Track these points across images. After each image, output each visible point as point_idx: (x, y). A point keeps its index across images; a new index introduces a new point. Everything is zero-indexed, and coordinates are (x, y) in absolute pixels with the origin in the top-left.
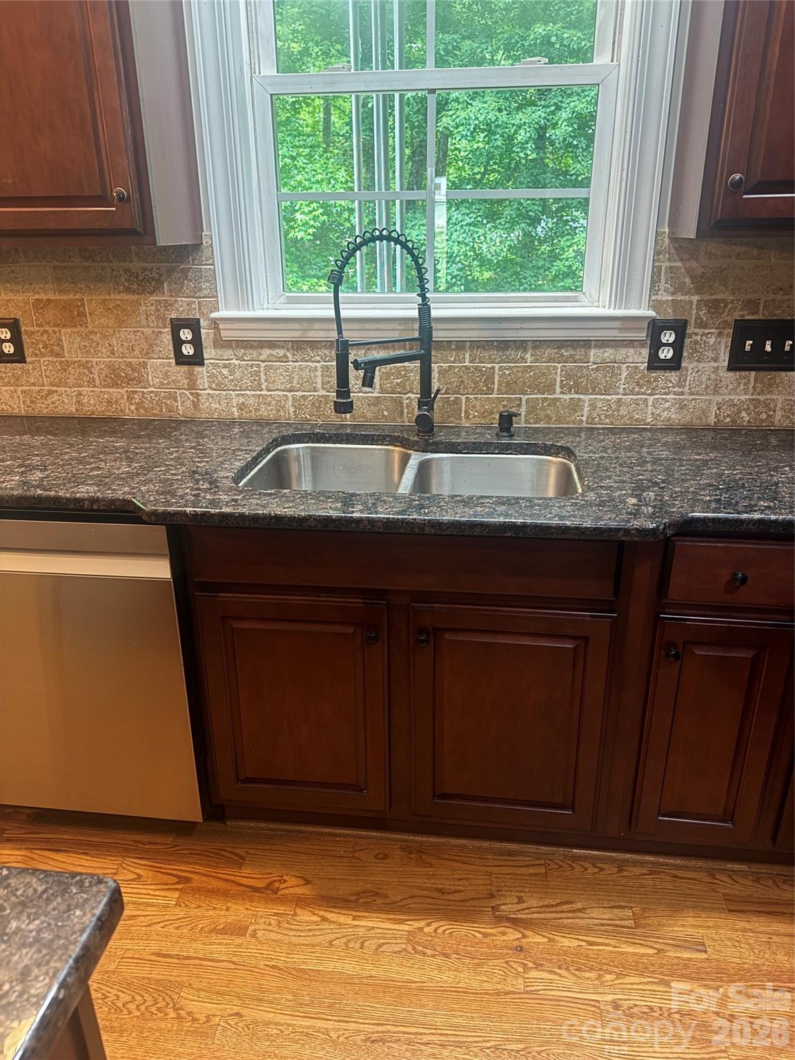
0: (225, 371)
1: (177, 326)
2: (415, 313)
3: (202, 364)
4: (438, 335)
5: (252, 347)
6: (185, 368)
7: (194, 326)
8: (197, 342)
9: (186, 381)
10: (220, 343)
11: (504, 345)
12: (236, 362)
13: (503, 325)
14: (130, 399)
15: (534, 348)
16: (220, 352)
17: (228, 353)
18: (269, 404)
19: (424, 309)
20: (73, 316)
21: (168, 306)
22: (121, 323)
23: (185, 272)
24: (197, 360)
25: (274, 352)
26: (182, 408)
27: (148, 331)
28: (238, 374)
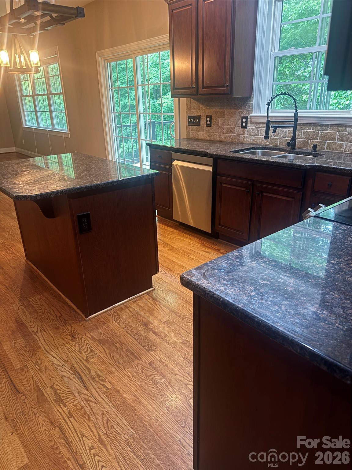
0: (251, 130)
1: (243, 118)
3: (247, 128)
4: (299, 122)
5: (258, 124)
6: (243, 129)
7: (246, 118)
8: (246, 122)
9: (242, 133)
10: (252, 123)
11: (322, 125)
12: (254, 128)
13: (322, 119)
14: (230, 137)
15: (331, 126)
16: (251, 125)
17: (253, 125)
18: (260, 140)
19: (296, 113)
20: (222, 115)
21: (242, 112)
22: (231, 117)
23: (247, 104)
24: (246, 127)
25: (263, 125)
26: (240, 140)
27: (237, 119)
28: (254, 131)
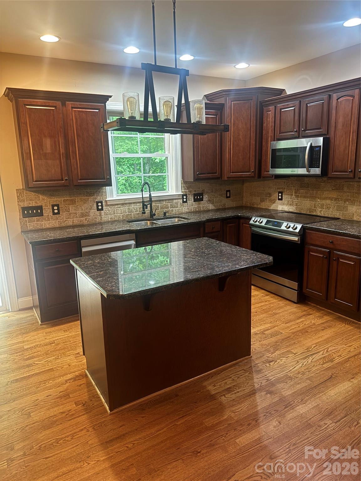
0: (108, 211)
1: (97, 203)
2: (149, 196)
3: (103, 210)
4: (152, 200)
5: (113, 205)
6: (99, 211)
7: (101, 202)
8: (102, 206)
9: (99, 214)
10: (107, 205)
11: (160, 201)
12: (110, 209)
13: (160, 197)
14: (86, 220)
15: (165, 201)
16: (107, 207)
17: (108, 207)
18: (117, 217)
19: (150, 195)
20: (73, 202)
21: (96, 199)
22: (85, 203)
23: (100, 192)
24: (102, 209)
25: (118, 206)
26: (98, 220)
27: (91, 204)
28: (110, 212)
